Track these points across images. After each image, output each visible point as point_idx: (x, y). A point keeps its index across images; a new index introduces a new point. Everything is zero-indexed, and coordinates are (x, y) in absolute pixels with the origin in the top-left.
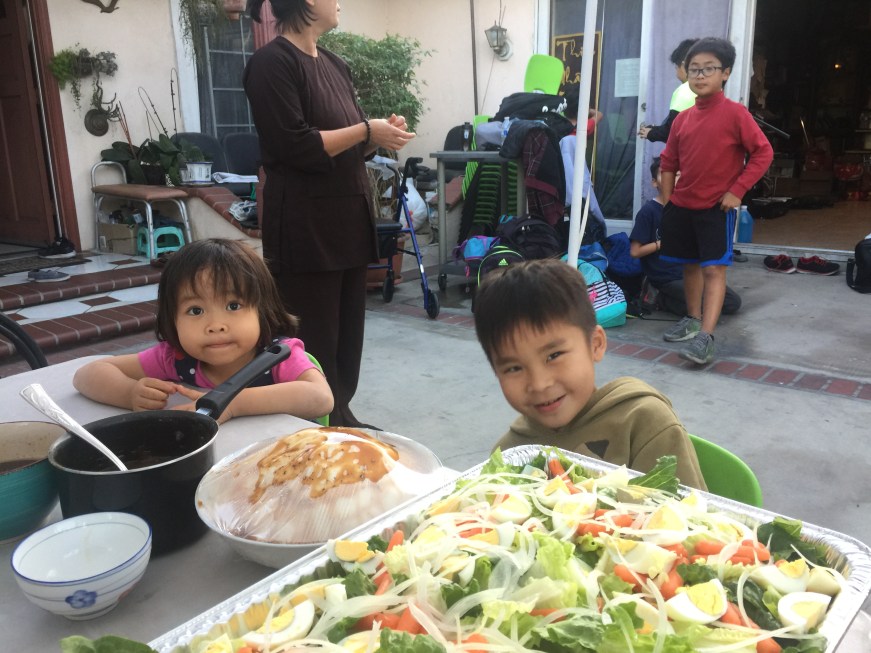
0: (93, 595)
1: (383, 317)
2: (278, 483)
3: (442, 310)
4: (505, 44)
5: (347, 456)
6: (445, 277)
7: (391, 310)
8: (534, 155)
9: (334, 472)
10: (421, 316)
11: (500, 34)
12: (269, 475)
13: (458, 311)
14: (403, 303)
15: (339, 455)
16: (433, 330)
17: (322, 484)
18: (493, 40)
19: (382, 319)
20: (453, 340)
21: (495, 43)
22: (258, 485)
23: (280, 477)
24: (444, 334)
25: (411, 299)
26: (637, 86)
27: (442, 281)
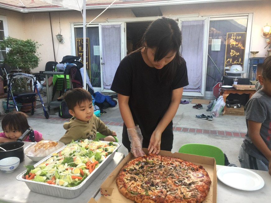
0: (14, 167)
1: (32, 119)
2: (39, 149)
3: (50, 116)
4: (62, 39)
5: (50, 143)
6: (50, 106)
7: (34, 117)
8: (73, 73)
9: (48, 146)
10: (44, 118)
11: (60, 37)
12: (37, 148)
13: (55, 116)
14: (37, 115)
15: (49, 143)
16: (48, 122)
17: (47, 148)
18: (58, 38)
19: (32, 120)
20: (54, 124)
21: (59, 39)
22: (35, 150)
23: (39, 148)
24: (51, 123)
25: (40, 114)
26: (99, 53)
27: (49, 108)
